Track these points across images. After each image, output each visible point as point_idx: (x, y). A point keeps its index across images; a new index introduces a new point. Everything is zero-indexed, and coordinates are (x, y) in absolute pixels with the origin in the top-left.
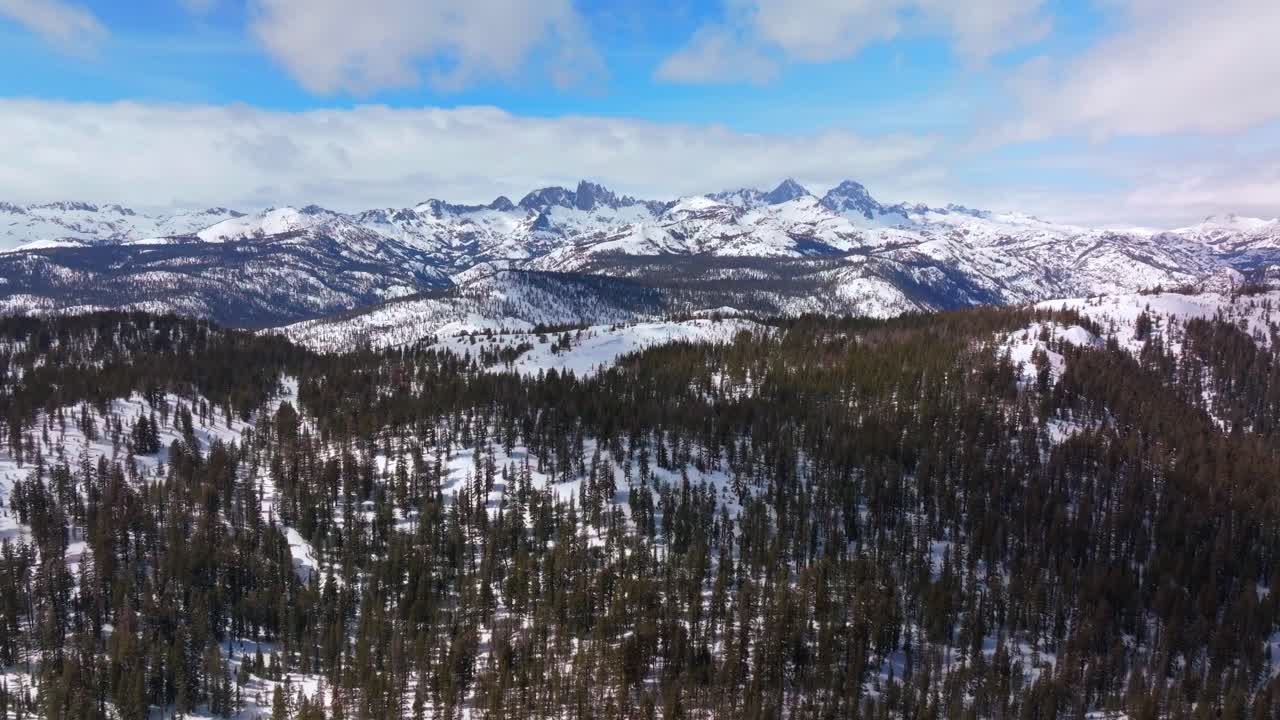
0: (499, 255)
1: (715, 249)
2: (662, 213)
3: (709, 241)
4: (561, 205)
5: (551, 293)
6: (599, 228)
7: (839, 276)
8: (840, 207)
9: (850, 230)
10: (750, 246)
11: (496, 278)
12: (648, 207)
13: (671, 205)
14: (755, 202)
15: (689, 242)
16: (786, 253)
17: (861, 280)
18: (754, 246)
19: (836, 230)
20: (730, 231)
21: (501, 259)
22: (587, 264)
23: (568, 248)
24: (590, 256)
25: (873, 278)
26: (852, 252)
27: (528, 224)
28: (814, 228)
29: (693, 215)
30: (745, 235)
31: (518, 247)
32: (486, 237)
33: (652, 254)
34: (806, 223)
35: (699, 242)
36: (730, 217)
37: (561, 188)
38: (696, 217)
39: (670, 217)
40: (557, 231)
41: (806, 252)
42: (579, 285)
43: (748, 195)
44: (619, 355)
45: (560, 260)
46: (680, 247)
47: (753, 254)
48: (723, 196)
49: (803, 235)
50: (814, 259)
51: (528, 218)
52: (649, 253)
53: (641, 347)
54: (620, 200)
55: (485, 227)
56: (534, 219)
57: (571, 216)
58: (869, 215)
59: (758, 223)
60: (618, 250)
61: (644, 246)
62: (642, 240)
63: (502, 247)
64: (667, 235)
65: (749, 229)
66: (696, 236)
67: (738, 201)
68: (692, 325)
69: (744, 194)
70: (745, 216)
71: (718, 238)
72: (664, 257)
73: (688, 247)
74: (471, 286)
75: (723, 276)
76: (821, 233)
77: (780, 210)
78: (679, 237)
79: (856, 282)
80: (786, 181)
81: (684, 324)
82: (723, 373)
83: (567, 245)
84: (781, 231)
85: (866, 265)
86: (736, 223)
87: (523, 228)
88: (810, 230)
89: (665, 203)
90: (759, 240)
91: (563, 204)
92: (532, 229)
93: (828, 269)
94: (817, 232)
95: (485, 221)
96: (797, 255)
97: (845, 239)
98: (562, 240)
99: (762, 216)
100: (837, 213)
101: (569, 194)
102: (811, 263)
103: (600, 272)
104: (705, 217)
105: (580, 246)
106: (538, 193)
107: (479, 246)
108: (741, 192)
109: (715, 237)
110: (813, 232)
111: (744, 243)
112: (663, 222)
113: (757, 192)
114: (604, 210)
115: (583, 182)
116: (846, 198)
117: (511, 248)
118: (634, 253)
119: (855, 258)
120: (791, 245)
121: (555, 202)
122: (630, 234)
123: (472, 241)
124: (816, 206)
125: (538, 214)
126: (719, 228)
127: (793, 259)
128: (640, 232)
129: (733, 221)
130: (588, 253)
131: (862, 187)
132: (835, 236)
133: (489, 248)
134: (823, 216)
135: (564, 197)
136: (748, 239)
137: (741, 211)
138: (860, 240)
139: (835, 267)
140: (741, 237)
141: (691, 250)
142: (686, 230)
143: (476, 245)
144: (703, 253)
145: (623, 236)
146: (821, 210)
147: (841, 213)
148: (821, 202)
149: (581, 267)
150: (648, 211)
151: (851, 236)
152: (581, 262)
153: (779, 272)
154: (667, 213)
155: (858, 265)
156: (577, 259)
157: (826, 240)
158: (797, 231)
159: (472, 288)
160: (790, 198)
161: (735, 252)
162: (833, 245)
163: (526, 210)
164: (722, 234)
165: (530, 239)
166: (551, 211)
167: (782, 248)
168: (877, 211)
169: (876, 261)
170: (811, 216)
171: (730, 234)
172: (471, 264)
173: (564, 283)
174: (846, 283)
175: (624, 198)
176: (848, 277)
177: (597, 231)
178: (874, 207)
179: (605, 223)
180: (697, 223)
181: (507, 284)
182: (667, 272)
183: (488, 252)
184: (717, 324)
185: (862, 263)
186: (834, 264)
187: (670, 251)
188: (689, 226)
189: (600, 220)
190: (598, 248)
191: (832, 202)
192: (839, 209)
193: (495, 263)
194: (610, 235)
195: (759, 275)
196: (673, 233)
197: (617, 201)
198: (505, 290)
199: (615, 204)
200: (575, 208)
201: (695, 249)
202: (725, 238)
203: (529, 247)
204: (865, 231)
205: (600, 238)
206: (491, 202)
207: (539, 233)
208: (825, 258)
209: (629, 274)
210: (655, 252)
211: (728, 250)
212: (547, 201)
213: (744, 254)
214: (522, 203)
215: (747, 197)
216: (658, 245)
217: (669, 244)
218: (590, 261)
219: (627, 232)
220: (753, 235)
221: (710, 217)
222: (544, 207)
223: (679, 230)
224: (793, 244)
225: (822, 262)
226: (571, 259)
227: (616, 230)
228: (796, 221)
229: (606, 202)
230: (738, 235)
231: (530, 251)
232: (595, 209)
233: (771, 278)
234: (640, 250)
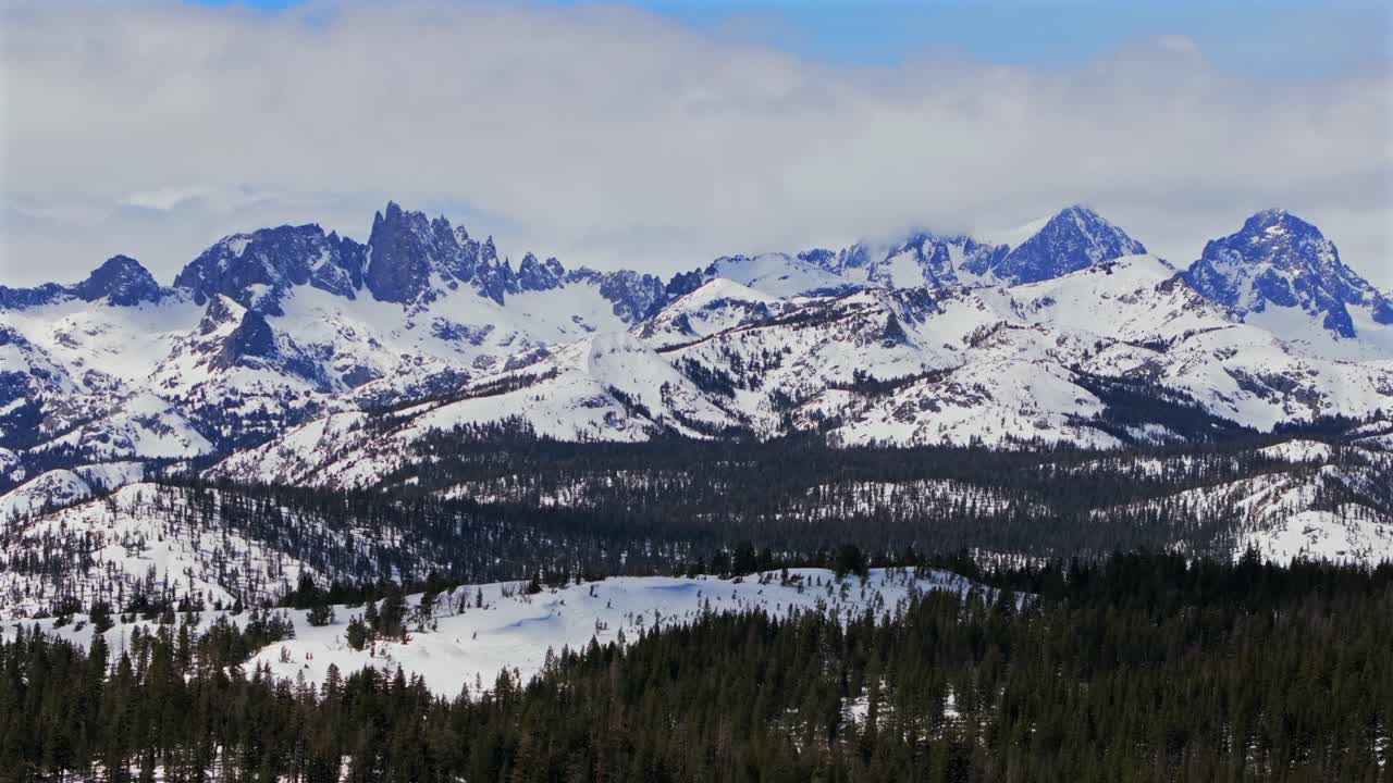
0: (109, 446)
1: (836, 422)
2: (654, 310)
3: (817, 395)
4: (317, 284)
5: (294, 554)
6: (442, 359)
7: (1244, 503)
8: (1246, 297)
9: (1278, 365)
10: (950, 414)
11: (113, 507)
12: (606, 292)
13: (685, 284)
14: (966, 278)
15: (749, 402)
16: (1069, 435)
17: (1313, 517)
18: (964, 413)
19: (1232, 363)
20: (883, 364)
21: (115, 459)
22: (409, 470)
23: (342, 422)
24: (419, 446)
25: (1352, 509)
26: (1284, 432)
27: (205, 348)
28: (1162, 358)
29: (759, 317)
30: (933, 377)
31: (173, 420)
32: (65, 385)
33: (623, 437)
34: (1135, 343)
35: (780, 401)
36: (883, 320)
37: (317, 229)
38: (771, 322)
39: (683, 324)
40: (302, 366)
41: (1136, 433)
42: (387, 533)
43: (940, 256)
44: (558, 653)
45: (316, 458)
46: (717, 418)
47: (961, 439)
48: (855, 259)
49: (1124, 379)
50: (1159, 454)
51: (207, 328)
52: (612, 435)
53: (621, 635)
54: (515, 267)
55: (64, 355)
56: (226, 329)
57: (348, 322)
58: (1342, 325)
59: (975, 341)
60: (513, 423)
61: (598, 414)
62: (593, 392)
63: (118, 420)
64: (673, 377)
65: (949, 359)
66: (772, 381)
67: (909, 274)
68: (776, 583)
69: (926, 247)
70: (933, 320)
71: (843, 387)
72: (664, 447)
73: (743, 418)
74: (29, 533)
75: (862, 506)
76: (1182, 372)
77: (1048, 301)
78: (715, 385)
79: (1295, 523)
80: (1066, 213)
81: (752, 579)
82: (875, 698)
83: (337, 411)
84: (1055, 366)
85: (1329, 469)
86: (903, 339)
87: (188, 359)
88: (1148, 364)
89: (666, 281)
90: (980, 395)
91: (323, 281)
92: (220, 363)
93: (1207, 484)
94: (1173, 371)
95: (64, 339)
96: (1104, 441)
97: (1261, 394)
98: (318, 398)
99: (989, 318)
100: (1235, 314)
101: (346, 250)
102: (1152, 467)
103: (457, 492)
104: (801, 320)
105: (382, 415)
106: (239, 248)
107: (40, 418)
108: (916, 243)
109: (833, 386)
110: (1157, 370)
111: (929, 405)
112: (660, 339)
113: (970, 246)
114: (463, 304)
115: (393, 209)
116: (1263, 267)
117: (150, 423)
118: (565, 435)
119: (1294, 451)
120: (1088, 412)
121: (299, 275)
122: (553, 374)
123: (21, 402)
124: (1166, 287)
125: (238, 311)
126: (846, 357)
127: (1093, 453)
128: (583, 365)
129: (893, 334)
130: (410, 434)
131: (1315, 233)
132: (1230, 386)
133: (75, 425)
134: (1190, 320)
135: (326, 256)
136: (942, 392)
137: (921, 303)
138: (1310, 397)
139: (1229, 477)
140: (923, 384)
141: (756, 426)
142: (736, 360)
143: (32, 414)
144: (795, 436)
145: (528, 380)
146: (1181, 300)
147: (1251, 315)
148: (1186, 278)
149: (386, 479)
150: (608, 305)
151: (1282, 383)
152: (384, 465)
153: (1044, 490)
154: (670, 312)
155: (1301, 471)
156: (373, 454)
157: (1201, 395)
158: (1105, 366)
159: (36, 540)
160: (1080, 262)
161: (901, 434)
162: (1224, 411)
163: (200, 301)
164: (859, 376)
165: (214, 398)
166: (283, 304)
167: (1056, 421)
168: (1369, 311)
169: (1362, 461)
170: (1152, 319)
171: (882, 374)
172: (16, 476)
173: (338, 522)
174: (1265, 526)
175: (528, 261)
176: (1270, 508)
177: (437, 369)
178: (1356, 300)
179: (465, 344)
180: (773, 338)
181: (151, 525)
182: (674, 493)
183: (73, 438)
184: (853, 580)
185: (1317, 463)
186: (1226, 468)
187: (683, 430)
188: (747, 350)
189: (447, 333)
190: (445, 418)
191: (1218, 280)
192: (1243, 302)
193: (97, 470)
194: (478, 378)
195: (986, 504)
196: (695, 372)
197: (504, 270)
198: (141, 546)
199: (498, 284)
200: (365, 294)
201: (767, 423)
202: (868, 387)
203: (208, 420)
204: (1326, 367)
205: (447, 389)
206: (85, 276)
207: (241, 378)
208: (1195, 453)
209: (548, 501)
210: (634, 432)
211: (878, 428)
212: (270, 270)
213: (933, 439)
214: (188, 277)
215: (936, 260)
216: (645, 412)
217: (680, 405)
218: (415, 460)
219: (539, 369)
220: (961, 377)
221: (819, 320)
222: (259, 290)
223: (713, 363)
224: (1093, 408)
225: (1188, 462)
226: (352, 456)
227: (500, 366)
228: (1105, 331)
229: (465, 277)
230: (910, 380)
231: (211, 435)
232: (431, 297)
233: (1021, 515)
234: (584, 425)
